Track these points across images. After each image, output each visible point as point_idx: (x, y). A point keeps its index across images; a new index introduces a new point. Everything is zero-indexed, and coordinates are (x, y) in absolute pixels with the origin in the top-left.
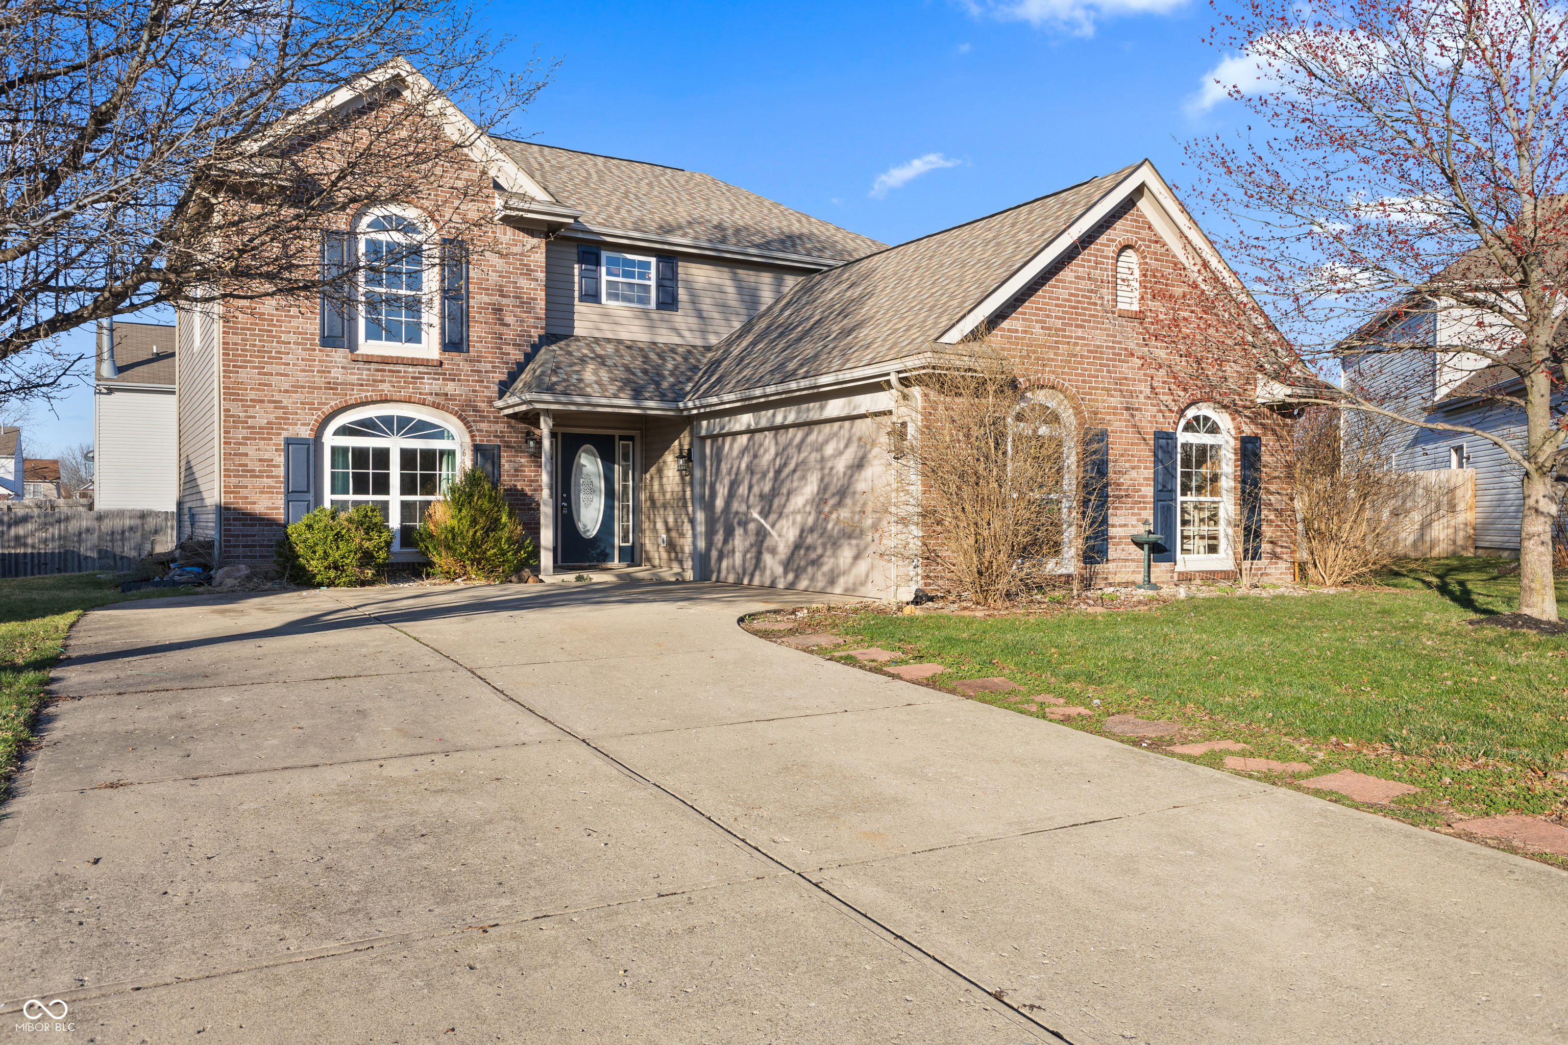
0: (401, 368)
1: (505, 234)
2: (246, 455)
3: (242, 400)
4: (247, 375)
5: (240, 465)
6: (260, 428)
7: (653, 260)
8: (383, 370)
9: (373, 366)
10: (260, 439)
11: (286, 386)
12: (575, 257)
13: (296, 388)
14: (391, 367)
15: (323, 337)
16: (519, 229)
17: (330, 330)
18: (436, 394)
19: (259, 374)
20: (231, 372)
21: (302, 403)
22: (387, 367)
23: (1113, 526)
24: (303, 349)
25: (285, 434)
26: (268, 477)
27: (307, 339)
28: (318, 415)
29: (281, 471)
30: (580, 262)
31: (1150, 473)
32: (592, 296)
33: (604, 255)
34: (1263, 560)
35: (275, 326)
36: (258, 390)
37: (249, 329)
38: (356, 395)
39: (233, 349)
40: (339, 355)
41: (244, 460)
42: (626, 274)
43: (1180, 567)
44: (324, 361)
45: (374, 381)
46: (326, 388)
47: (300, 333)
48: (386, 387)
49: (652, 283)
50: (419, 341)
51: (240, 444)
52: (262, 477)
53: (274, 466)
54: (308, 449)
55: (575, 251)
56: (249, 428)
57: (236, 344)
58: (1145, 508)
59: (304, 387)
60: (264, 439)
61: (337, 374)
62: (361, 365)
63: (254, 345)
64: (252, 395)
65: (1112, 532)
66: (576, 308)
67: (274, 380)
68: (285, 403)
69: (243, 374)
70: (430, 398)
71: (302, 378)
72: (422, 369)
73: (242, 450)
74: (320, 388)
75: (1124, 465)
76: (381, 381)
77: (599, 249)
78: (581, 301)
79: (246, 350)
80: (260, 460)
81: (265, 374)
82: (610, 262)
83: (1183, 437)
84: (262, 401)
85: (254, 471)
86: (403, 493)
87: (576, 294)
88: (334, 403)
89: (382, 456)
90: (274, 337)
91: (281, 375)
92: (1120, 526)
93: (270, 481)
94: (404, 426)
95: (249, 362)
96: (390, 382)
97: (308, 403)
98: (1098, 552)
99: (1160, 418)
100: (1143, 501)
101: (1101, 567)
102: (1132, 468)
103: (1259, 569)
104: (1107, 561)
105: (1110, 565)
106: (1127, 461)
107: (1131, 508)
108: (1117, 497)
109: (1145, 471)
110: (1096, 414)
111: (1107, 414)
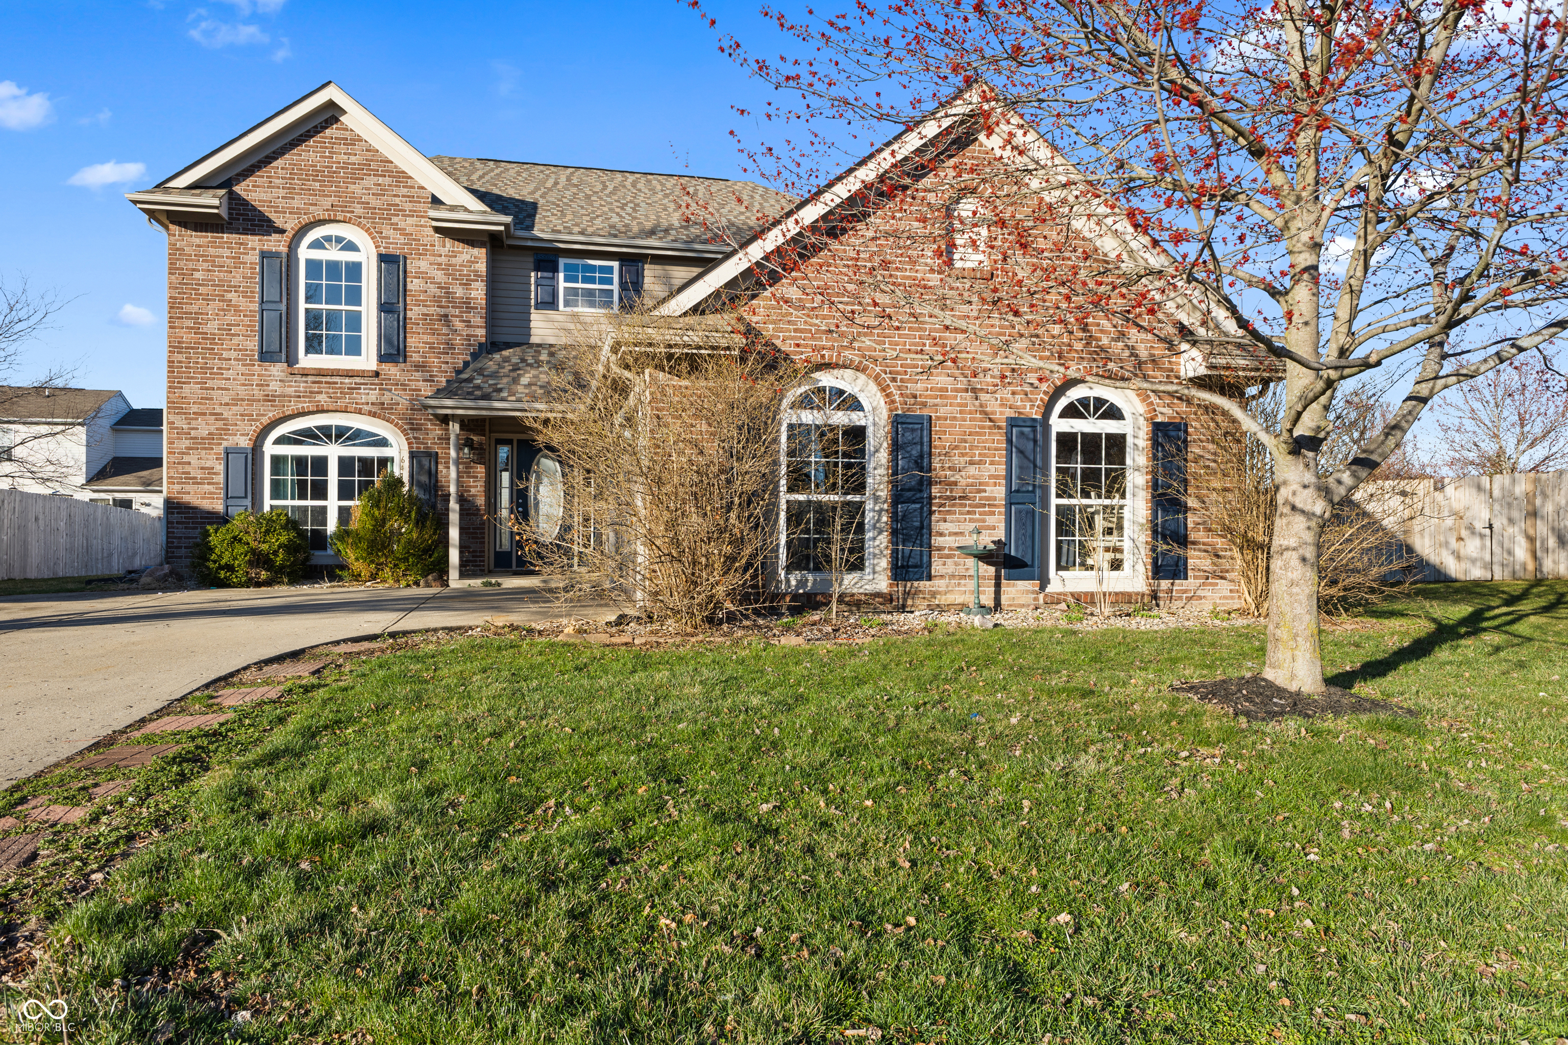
0: (337, 379)
1: (444, 246)
2: (189, 463)
3: (185, 413)
4: (191, 390)
5: (183, 473)
6: (202, 438)
7: (615, 264)
8: (321, 382)
9: (310, 379)
10: (203, 449)
11: (226, 399)
12: (532, 266)
13: (236, 401)
14: (328, 379)
15: (261, 352)
16: (458, 240)
17: (269, 346)
18: (372, 404)
19: (201, 389)
20: (176, 388)
21: (242, 415)
22: (324, 379)
23: (941, 535)
24: (243, 365)
25: (225, 444)
26: (209, 484)
27: (247, 355)
28: (257, 426)
29: (221, 478)
30: (537, 269)
31: (1002, 470)
32: (550, 304)
33: (562, 262)
34: (1190, 580)
35: (216, 344)
36: (200, 403)
37: (192, 348)
38: (293, 406)
39: (178, 367)
40: (277, 370)
41: (187, 468)
42: (586, 280)
43: (1053, 588)
44: (263, 375)
45: (311, 392)
46: (265, 401)
47: (240, 350)
48: (322, 398)
49: (615, 287)
50: (358, 353)
51: (183, 453)
52: (203, 484)
53: (215, 474)
54: (246, 457)
55: (531, 259)
56: (192, 438)
57: (180, 362)
58: (993, 513)
59: (243, 400)
60: (205, 449)
61: (274, 386)
62: (298, 378)
63: (197, 363)
64: (195, 408)
65: (937, 541)
66: (533, 317)
67: (215, 394)
68: (225, 415)
69: (186, 390)
70: (366, 408)
71: (242, 391)
72: (358, 380)
73: (186, 459)
74: (259, 401)
75: (958, 460)
76: (318, 393)
77: (557, 256)
78: (536, 309)
79: (190, 368)
80: (202, 468)
81: (207, 389)
82: (567, 268)
83: (1059, 425)
84: (205, 414)
85: (195, 478)
86: (340, 498)
87: (533, 302)
88: (272, 414)
89: (320, 464)
90: (216, 354)
91: (222, 389)
92: (950, 534)
93: (211, 488)
94: (341, 435)
95: (192, 378)
96: (327, 393)
97: (246, 415)
98: (915, 566)
99: (1018, 400)
100: (990, 503)
101: (924, 585)
102: (971, 463)
103: (1185, 591)
104: (930, 578)
105: (935, 582)
106: (963, 455)
107: (969, 513)
108: (948, 498)
109: (992, 468)
110: (915, 397)
111: (931, 397)
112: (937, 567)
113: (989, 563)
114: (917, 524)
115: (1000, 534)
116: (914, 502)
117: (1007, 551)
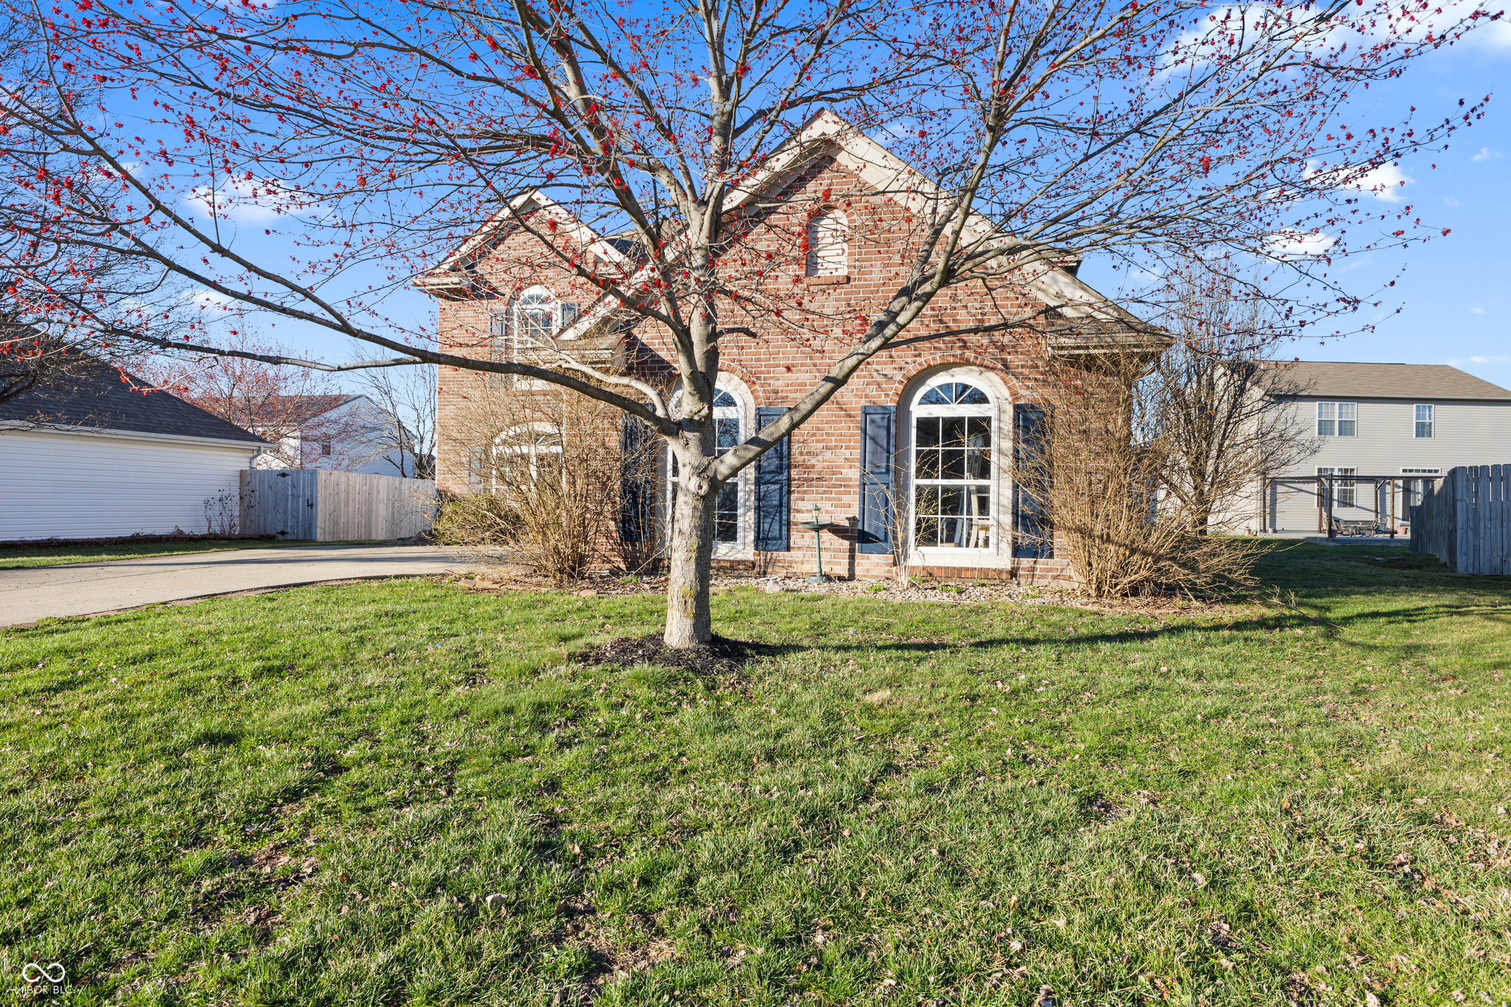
2: (449, 460)
3: (447, 426)
5: (446, 467)
6: (457, 442)
8: (526, 400)
9: (519, 398)
10: (457, 449)
11: (470, 415)
13: (476, 416)
19: (456, 409)
20: (442, 409)
22: (528, 398)
24: (480, 391)
25: (469, 446)
26: (460, 473)
29: (466, 470)
31: (857, 453)
34: (1054, 559)
36: (455, 419)
38: (509, 418)
39: (443, 395)
40: (500, 393)
41: (448, 463)
44: (491, 397)
45: (521, 408)
46: (493, 415)
51: (446, 453)
52: (457, 474)
53: (463, 466)
54: (482, 455)
56: (451, 443)
57: (445, 391)
58: (849, 493)
59: (480, 415)
61: (499, 405)
63: (454, 391)
64: (452, 422)
65: (795, 517)
67: (464, 412)
68: (470, 426)
69: (448, 410)
71: (479, 409)
73: (447, 457)
74: (489, 415)
75: (815, 446)
76: (525, 408)
79: (450, 395)
80: (456, 463)
81: (459, 409)
83: (918, 411)
84: (458, 426)
85: (453, 470)
88: (497, 425)
91: (468, 408)
92: (807, 511)
93: (461, 477)
94: (538, 438)
95: (451, 401)
96: (530, 408)
98: (774, 539)
99: (872, 390)
100: (844, 484)
101: (782, 555)
102: (828, 448)
103: (1051, 570)
104: (788, 549)
105: (792, 552)
106: (818, 441)
107: (825, 492)
108: (805, 480)
109: (848, 452)
110: (777, 392)
111: (791, 391)
112: (796, 538)
113: (843, 538)
114: (776, 503)
115: (855, 512)
116: (774, 483)
117: (860, 527)
